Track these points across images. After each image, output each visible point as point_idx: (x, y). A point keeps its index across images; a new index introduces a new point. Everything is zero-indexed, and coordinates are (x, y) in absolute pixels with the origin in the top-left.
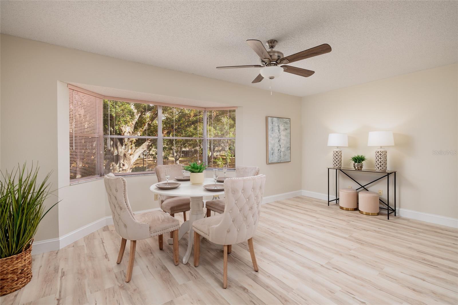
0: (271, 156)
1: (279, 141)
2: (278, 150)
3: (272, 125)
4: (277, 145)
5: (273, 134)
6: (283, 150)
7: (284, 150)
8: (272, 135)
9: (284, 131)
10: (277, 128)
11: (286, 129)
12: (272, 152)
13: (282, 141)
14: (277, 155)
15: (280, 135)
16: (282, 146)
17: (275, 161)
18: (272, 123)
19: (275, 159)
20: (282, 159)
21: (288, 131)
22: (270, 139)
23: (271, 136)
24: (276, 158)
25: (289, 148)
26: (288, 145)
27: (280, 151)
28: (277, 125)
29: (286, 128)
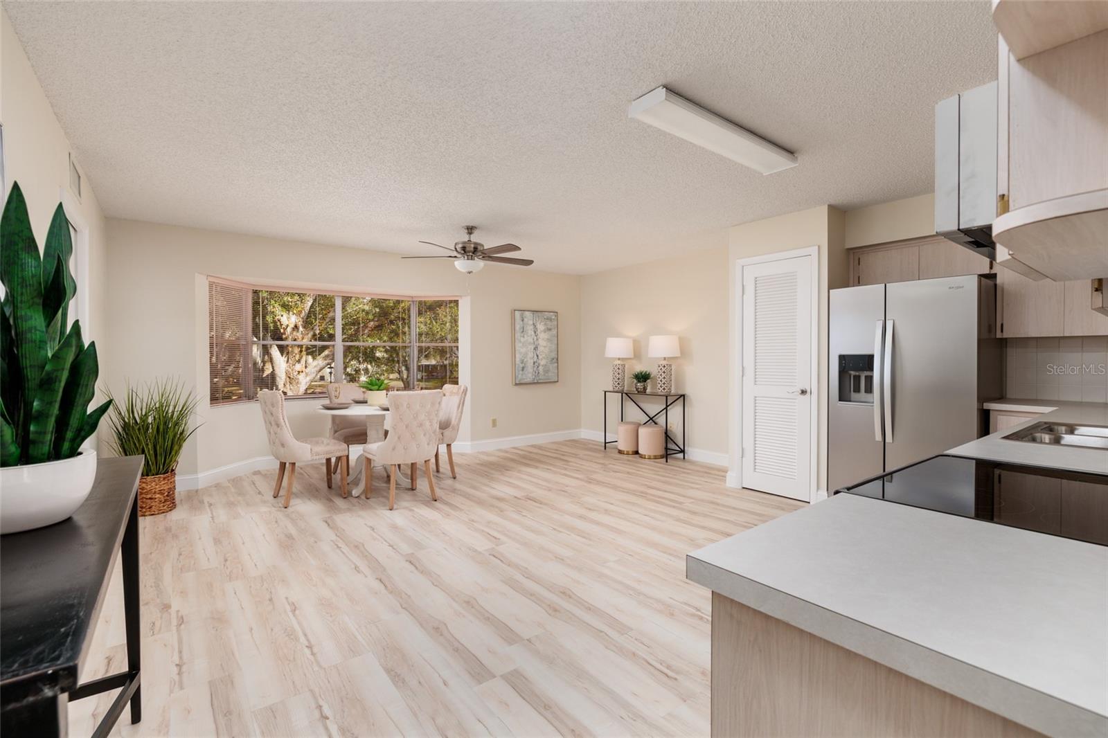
0: (521, 372)
1: (534, 349)
2: (534, 363)
3: (521, 323)
4: (531, 355)
5: (524, 337)
6: (543, 362)
7: (545, 363)
8: (522, 339)
9: (545, 332)
10: (532, 327)
11: (550, 330)
12: (521, 366)
13: (540, 349)
14: (531, 371)
15: (537, 339)
16: (540, 357)
17: (528, 380)
18: (523, 320)
19: (529, 377)
20: (540, 377)
21: (554, 332)
22: (518, 345)
23: (520, 342)
24: (530, 375)
25: (555, 360)
26: (554, 355)
27: (536, 364)
28: (531, 322)
29: (549, 327)
